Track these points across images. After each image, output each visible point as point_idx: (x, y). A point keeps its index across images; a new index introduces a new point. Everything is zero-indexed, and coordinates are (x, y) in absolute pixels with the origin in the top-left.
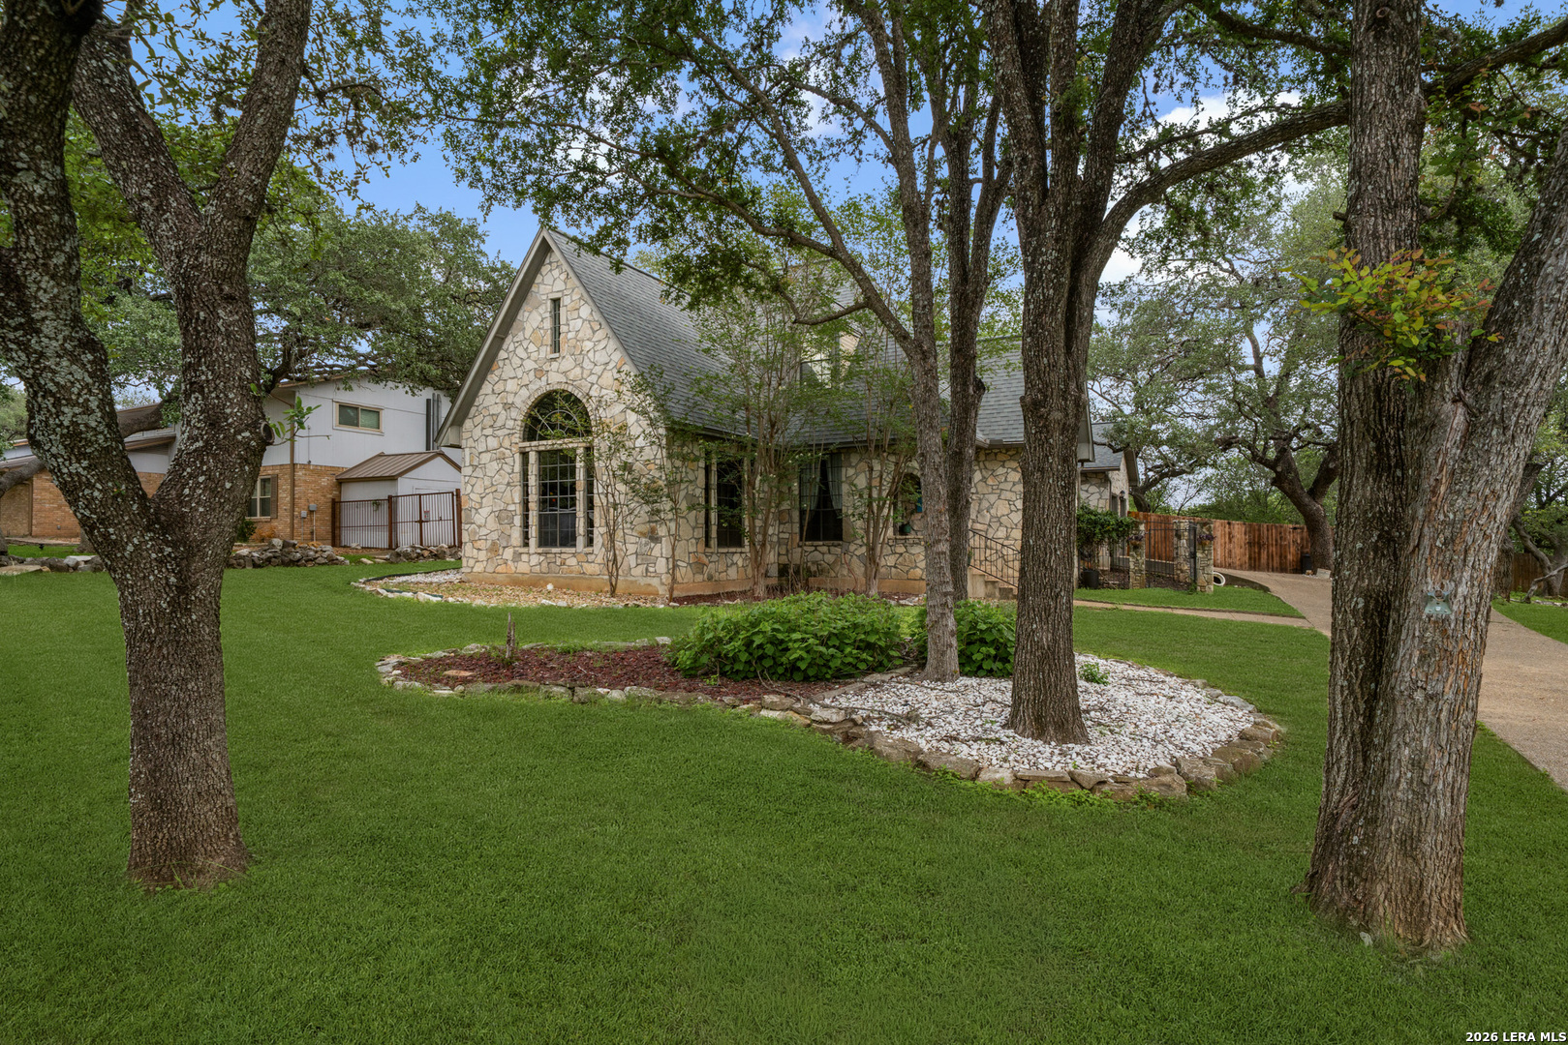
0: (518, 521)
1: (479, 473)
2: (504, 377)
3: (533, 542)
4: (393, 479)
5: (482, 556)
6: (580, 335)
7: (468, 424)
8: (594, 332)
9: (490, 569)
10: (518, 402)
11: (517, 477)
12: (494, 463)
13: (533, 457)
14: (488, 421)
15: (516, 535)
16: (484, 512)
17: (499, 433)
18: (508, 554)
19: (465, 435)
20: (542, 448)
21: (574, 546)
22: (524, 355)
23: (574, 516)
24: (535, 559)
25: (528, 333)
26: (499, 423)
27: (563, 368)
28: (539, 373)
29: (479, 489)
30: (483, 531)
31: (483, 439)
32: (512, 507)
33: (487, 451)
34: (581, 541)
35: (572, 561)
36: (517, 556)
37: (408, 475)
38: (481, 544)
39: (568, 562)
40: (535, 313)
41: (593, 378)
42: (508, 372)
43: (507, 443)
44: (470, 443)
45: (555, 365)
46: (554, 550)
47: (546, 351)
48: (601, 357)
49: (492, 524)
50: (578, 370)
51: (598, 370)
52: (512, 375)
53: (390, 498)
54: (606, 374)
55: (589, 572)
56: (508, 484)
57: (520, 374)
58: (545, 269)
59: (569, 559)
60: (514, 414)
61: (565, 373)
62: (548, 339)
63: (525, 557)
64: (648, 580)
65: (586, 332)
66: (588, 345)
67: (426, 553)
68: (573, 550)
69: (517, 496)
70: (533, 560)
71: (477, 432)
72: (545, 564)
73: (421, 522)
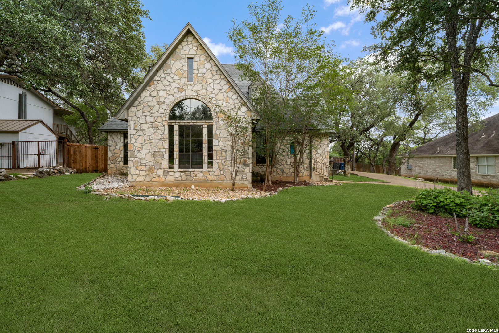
0: (167, 156)
1: (140, 133)
2: (158, 88)
3: (176, 166)
4: (16, 132)
5: (143, 173)
6: (205, 76)
7: (133, 109)
8: (213, 75)
9: (148, 179)
10: (167, 101)
11: (166, 136)
12: (151, 129)
13: (176, 128)
14: (147, 109)
15: (165, 163)
16: (144, 152)
17: (154, 115)
18: (161, 172)
19: (130, 115)
20: (181, 124)
21: (202, 168)
22: (171, 80)
23: (202, 155)
24: (178, 175)
25: (174, 70)
26: (154, 110)
27: (195, 89)
28: (180, 90)
29: (140, 140)
30: (143, 162)
31: (143, 117)
32: (163, 150)
33: (146, 123)
34: (205, 165)
35: (202, 175)
36: (166, 173)
37: (24, 131)
38: (142, 168)
39: (198, 175)
40: (178, 62)
41: (213, 95)
42: (160, 86)
43: (159, 120)
44: (134, 118)
45: (190, 87)
46: (190, 170)
47: (184, 80)
48: (217, 87)
49: (149, 157)
50: (204, 91)
51: (216, 92)
52: (163, 88)
53: (14, 143)
54: (220, 94)
55: (211, 179)
56: (161, 139)
57: (168, 88)
58: (184, 43)
59: (199, 174)
60: (164, 107)
61: (196, 91)
62: (186, 74)
63: (171, 174)
64: (243, 182)
65: (209, 74)
66: (210, 81)
67: (56, 171)
68: (201, 170)
69: (166, 145)
70: (177, 174)
71: (139, 114)
72: (184, 177)
73: (39, 155)
